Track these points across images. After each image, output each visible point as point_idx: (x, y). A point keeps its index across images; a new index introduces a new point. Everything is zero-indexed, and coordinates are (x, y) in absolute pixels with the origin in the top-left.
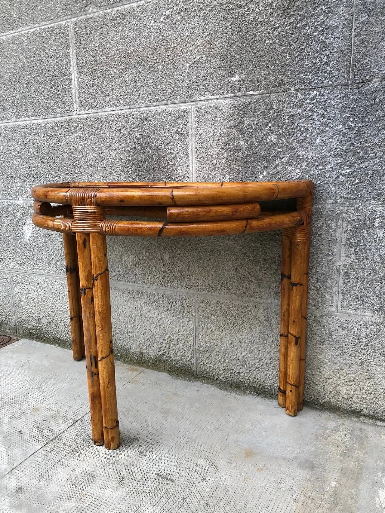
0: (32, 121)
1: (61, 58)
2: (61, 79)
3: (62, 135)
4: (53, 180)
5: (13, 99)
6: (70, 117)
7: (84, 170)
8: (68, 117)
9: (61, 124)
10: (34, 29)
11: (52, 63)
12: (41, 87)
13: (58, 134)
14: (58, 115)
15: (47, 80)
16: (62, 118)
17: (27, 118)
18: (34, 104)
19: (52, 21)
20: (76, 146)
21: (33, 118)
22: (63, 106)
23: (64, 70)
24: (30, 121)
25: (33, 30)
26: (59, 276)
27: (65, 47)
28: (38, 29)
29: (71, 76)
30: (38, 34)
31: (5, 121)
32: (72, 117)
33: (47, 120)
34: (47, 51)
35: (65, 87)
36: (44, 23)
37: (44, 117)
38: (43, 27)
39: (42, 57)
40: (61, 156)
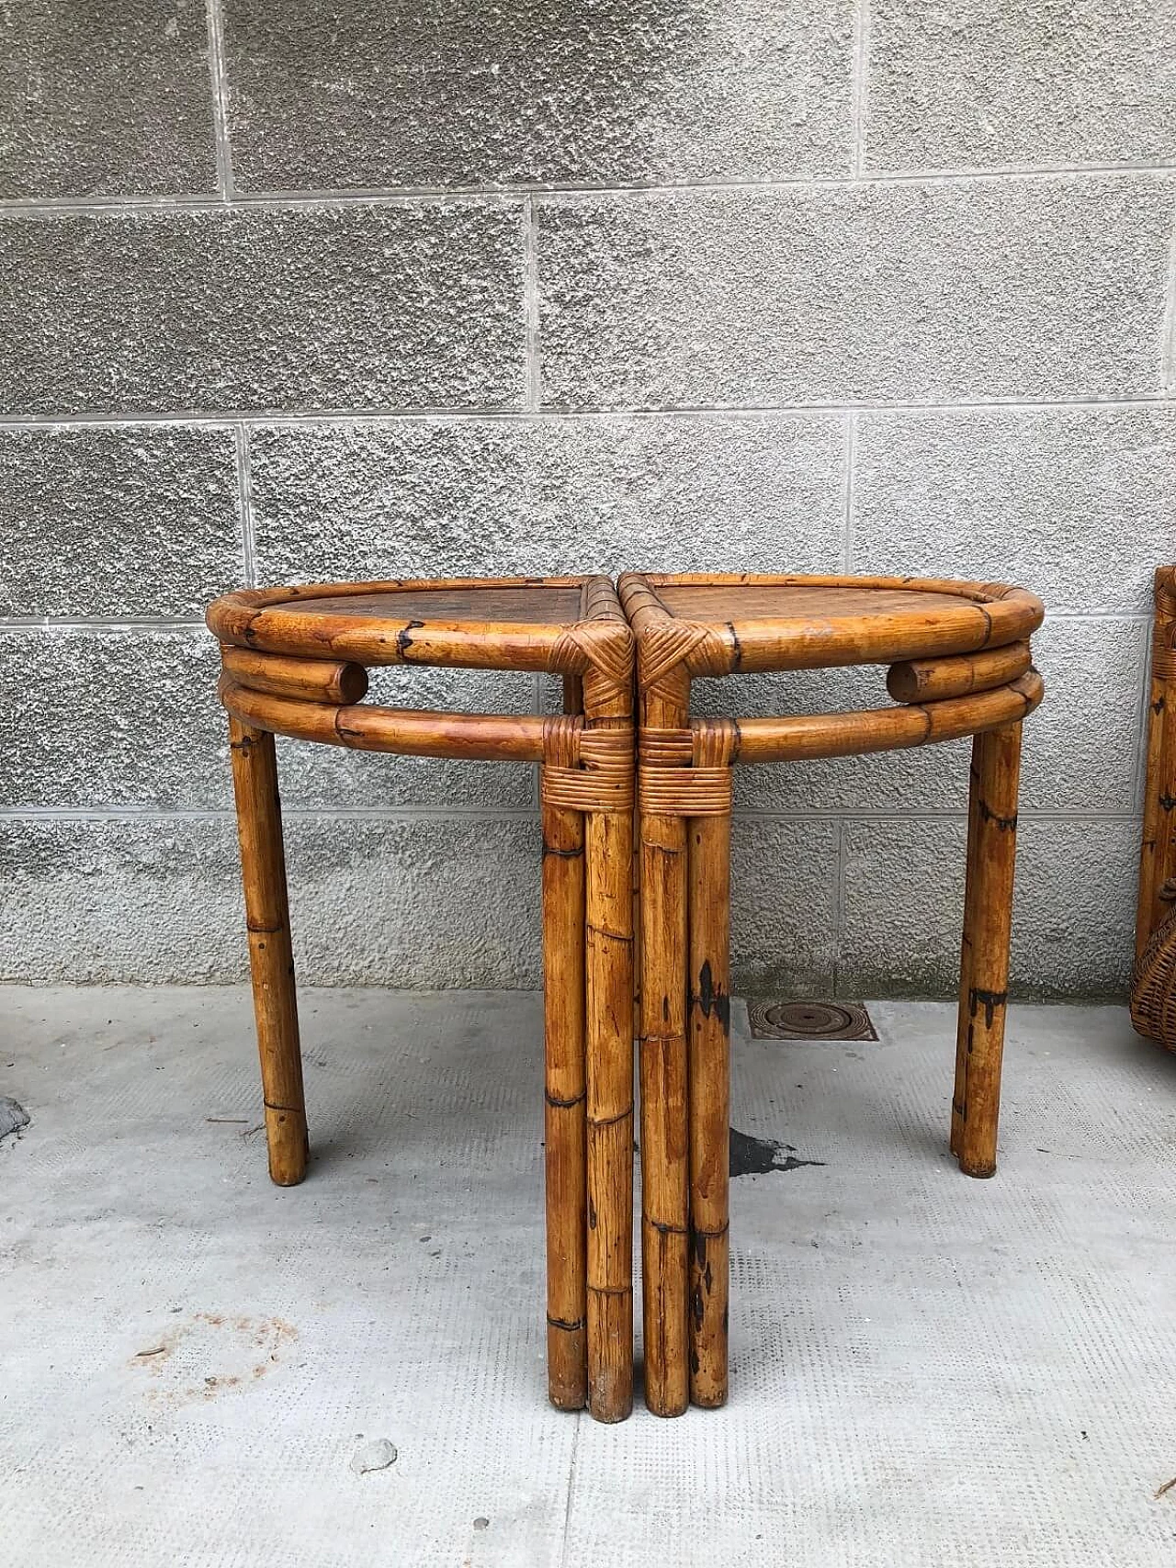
0: (1004, 407)
1: (1138, 257)
2: (1130, 308)
3: (1107, 448)
4: (1057, 561)
5: (944, 345)
6: (1143, 403)
7: (1167, 536)
8: (1134, 404)
9: (1110, 421)
10: (1059, 175)
11: (1107, 267)
12: (1056, 322)
13: (1094, 443)
14: (1099, 396)
15: (1081, 305)
16: (1113, 405)
17: (988, 399)
18: (1020, 363)
19: (1124, 162)
20: (1150, 475)
21: (1009, 399)
22: (1120, 375)
23: (1144, 286)
24: (997, 407)
25: (1053, 176)
26: (1034, 811)
27: (1158, 232)
28: (1072, 175)
29: (1162, 304)
30: (1069, 189)
31: (905, 402)
32: (1150, 403)
33: (1058, 406)
34: (1092, 236)
35: (1139, 327)
36: (1094, 164)
37: (1049, 399)
38: (1090, 174)
39: (1074, 247)
40: (1095, 499)
